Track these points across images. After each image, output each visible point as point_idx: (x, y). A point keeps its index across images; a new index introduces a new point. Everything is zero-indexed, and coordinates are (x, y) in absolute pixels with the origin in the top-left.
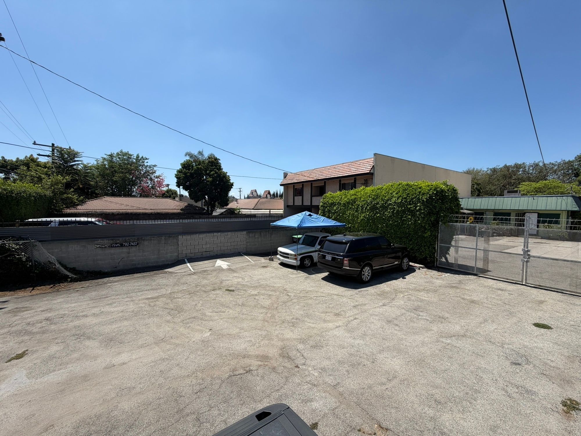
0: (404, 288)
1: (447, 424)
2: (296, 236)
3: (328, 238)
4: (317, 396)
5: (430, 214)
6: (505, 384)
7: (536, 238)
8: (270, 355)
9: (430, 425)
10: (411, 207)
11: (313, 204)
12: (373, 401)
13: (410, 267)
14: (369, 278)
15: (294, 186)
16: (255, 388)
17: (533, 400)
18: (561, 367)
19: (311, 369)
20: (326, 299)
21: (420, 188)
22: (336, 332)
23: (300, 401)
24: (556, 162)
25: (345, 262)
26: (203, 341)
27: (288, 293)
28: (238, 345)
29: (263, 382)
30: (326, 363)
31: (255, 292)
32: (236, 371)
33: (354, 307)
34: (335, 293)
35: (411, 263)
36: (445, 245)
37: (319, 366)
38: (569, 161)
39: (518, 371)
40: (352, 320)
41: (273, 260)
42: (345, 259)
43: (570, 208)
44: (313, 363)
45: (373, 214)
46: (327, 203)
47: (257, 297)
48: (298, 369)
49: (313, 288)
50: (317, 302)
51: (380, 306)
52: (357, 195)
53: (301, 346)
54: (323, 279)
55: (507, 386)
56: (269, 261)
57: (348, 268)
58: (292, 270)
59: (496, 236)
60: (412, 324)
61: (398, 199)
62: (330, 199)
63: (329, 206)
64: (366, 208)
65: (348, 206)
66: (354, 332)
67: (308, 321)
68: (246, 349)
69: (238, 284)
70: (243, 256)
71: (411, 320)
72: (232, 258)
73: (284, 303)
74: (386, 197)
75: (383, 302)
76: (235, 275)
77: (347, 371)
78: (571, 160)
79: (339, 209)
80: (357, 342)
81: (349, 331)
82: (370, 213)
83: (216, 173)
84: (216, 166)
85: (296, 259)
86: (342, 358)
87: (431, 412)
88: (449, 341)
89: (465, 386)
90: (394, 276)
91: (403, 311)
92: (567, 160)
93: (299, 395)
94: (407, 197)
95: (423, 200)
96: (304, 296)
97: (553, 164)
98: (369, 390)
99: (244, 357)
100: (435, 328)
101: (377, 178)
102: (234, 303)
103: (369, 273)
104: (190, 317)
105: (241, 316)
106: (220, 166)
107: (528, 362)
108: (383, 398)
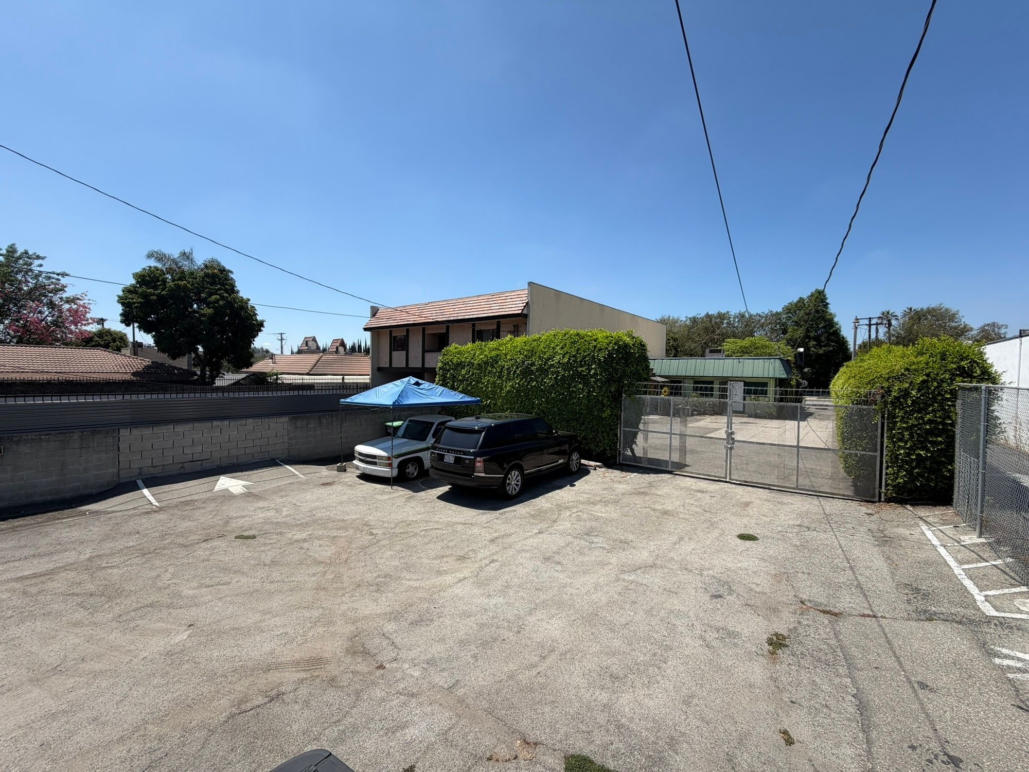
0: (572, 502)
1: (627, 710)
2: (390, 424)
3: (448, 423)
4: (417, 714)
5: (609, 381)
6: (703, 629)
7: (743, 417)
8: (326, 655)
9: (602, 719)
10: (582, 371)
11: (426, 366)
12: (515, 700)
13: (582, 467)
14: (518, 489)
15: (391, 332)
16: (288, 728)
17: (736, 645)
18: (768, 590)
19: (407, 666)
20: (444, 532)
21: (595, 340)
22: (458, 590)
23: (381, 733)
24: (763, 313)
25: (478, 464)
26: (169, 654)
27: (371, 530)
28: (255, 646)
29: (306, 712)
30: (437, 650)
31: (304, 535)
32: (247, 702)
33: (492, 541)
34: (460, 520)
35: (583, 461)
36: (630, 429)
37: (423, 657)
38: (777, 313)
39: (719, 606)
40: (486, 565)
41: (345, 471)
42: (478, 459)
43: (778, 375)
44: (412, 654)
45: (525, 382)
46: (450, 363)
47: (305, 545)
48: (382, 672)
49: (421, 516)
50: (426, 540)
51: (535, 534)
52: (500, 350)
53: (390, 627)
54: (441, 498)
55: (705, 631)
56: (336, 472)
57: (483, 475)
58: (383, 486)
59: (697, 415)
60: (581, 559)
61: (563, 357)
62: (455, 356)
63: (452, 369)
64: (515, 372)
65: (486, 369)
66: (488, 584)
67: (408, 578)
68: (272, 652)
69: (267, 521)
70: (281, 465)
71: (581, 553)
72: (255, 472)
73: (364, 548)
74: (545, 354)
75: (539, 528)
76: (261, 504)
77: (475, 657)
78: (778, 311)
79: (471, 373)
80: (493, 601)
81: (480, 584)
82: (521, 380)
83: (222, 298)
84: (223, 285)
85: (390, 465)
86: (466, 634)
87: (603, 697)
88: (631, 578)
89: (652, 644)
90: (557, 483)
91: (570, 539)
92: (774, 311)
93: (380, 721)
94: (577, 353)
95: (600, 360)
96: (402, 531)
97: (760, 316)
98: (510, 682)
99: (268, 669)
100: (614, 560)
101: (533, 322)
102: (252, 562)
103: (518, 481)
104: (139, 605)
105: (267, 586)
106: (233, 286)
107: (731, 591)
108: (532, 690)
